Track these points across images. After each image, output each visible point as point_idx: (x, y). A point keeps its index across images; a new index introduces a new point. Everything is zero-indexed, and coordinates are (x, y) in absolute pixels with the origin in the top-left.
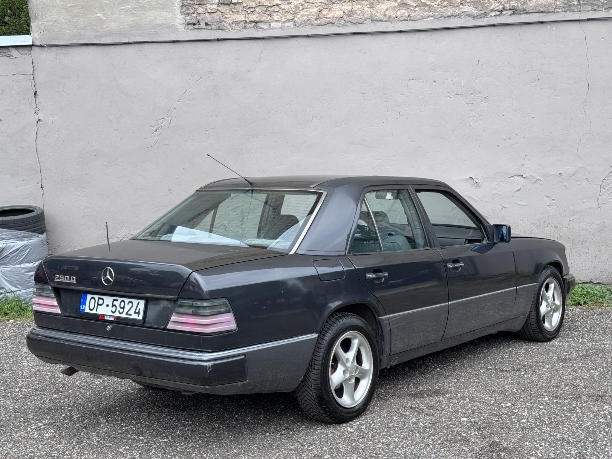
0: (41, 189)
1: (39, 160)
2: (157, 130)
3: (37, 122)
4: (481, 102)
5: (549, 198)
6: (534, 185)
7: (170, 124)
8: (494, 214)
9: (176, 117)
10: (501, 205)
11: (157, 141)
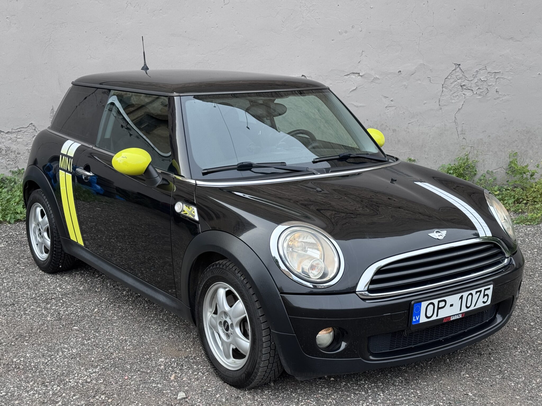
5: (387, 99)
6: (372, 85)
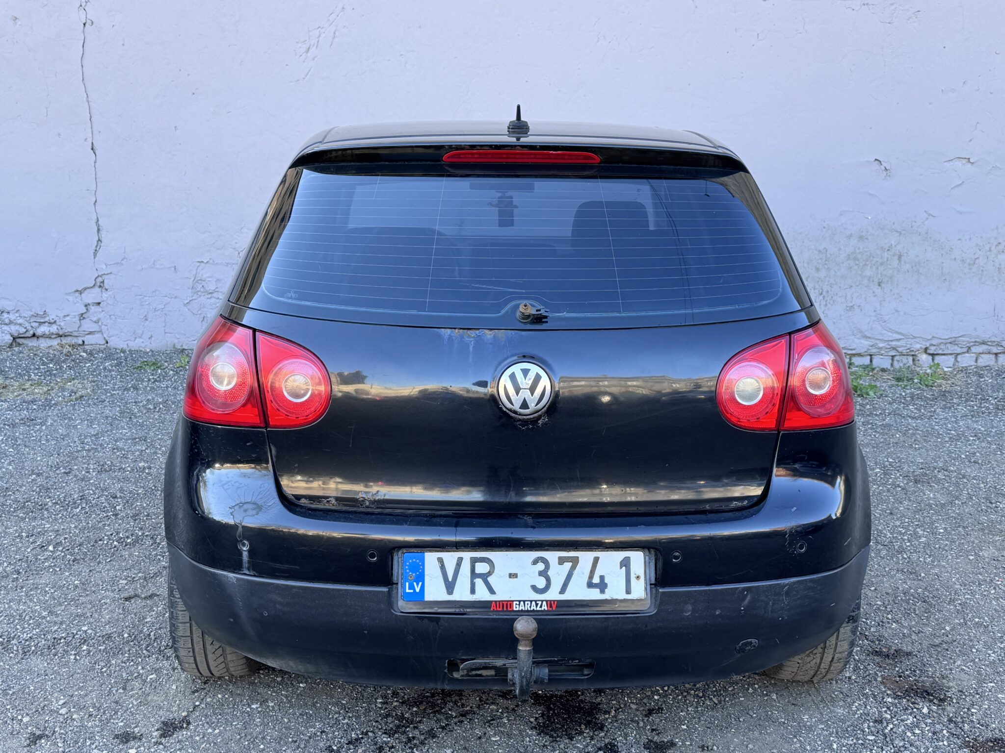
0: (92, 151)
1: (87, 97)
2: (309, 49)
3: (84, 24)
4: (908, 20)
7: (334, 37)
8: (912, 227)
9: (344, 27)
10: (925, 211)
11: (310, 70)
